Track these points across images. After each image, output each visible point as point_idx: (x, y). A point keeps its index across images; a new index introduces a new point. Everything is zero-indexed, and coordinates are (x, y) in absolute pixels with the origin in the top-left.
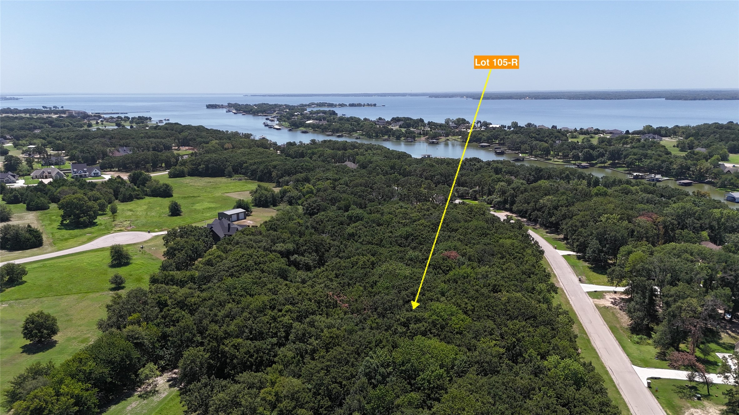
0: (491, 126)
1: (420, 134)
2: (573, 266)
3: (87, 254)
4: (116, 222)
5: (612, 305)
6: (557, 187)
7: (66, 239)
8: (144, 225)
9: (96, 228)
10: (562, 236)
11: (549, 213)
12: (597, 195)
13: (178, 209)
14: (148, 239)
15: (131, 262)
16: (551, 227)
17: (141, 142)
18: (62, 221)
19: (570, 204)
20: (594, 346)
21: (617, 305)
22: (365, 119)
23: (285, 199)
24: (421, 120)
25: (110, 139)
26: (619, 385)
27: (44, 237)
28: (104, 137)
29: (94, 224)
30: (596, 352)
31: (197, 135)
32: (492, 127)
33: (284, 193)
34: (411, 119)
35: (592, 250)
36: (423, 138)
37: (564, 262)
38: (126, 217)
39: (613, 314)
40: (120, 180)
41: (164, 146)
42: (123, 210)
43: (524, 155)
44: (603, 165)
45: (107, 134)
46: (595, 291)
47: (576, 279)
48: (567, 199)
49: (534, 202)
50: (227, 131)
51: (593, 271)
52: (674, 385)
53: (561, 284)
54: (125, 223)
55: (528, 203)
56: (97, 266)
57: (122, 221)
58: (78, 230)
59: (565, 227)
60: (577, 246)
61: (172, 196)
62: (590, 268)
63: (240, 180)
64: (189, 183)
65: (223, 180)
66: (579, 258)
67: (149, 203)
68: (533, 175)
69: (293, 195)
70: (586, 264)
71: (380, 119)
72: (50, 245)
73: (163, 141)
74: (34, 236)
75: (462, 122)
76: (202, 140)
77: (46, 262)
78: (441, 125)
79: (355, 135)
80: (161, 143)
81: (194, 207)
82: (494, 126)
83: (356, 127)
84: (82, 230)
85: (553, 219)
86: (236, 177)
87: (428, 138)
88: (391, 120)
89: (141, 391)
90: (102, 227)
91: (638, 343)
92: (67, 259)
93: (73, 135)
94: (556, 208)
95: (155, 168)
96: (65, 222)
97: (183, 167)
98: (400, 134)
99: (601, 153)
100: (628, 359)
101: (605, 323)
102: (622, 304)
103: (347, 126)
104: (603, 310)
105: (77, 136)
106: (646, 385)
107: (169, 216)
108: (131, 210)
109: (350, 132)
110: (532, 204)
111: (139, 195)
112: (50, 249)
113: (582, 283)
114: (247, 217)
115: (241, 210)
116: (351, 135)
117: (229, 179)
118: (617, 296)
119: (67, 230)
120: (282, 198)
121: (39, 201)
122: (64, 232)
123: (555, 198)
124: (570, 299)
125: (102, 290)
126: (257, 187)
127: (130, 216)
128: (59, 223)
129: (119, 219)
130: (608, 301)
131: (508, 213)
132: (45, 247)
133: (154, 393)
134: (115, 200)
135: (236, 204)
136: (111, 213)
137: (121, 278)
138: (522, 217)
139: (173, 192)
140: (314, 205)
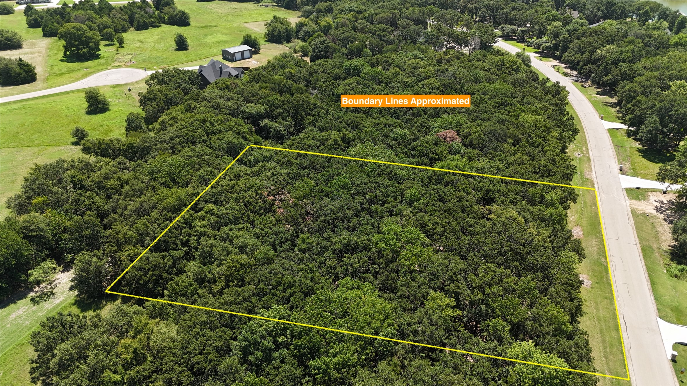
2: (618, 146)
3: (72, 95)
4: (118, 56)
5: (655, 212)
6: (626, 31)
7: (61, 74)
8: (144, 61)
9: (96, 61)
10: (614, 100)
11: (605, 68)
12: (676, 45)
13: (183, 42)
14: (141, 78)
15: (109, 108)
16: (605, 86)
18: (65, 52)
19: (635, 59)
20: (612, 278)
21: (662, 213)
23: (301, 34)
26: (629, 351)
27: (38, 71)
29: (97, 57)
30: (611, 290)
33: (300, 26)
35: (647, 129)
37: (607, 138)
38: (131, 50)
39: (653, 226)
40: (140, 4)
42: (133, 41)
46: (638, 188)
47: (616, 168)
48: (633, 51)
49: (590, 51)
51: (643, 156)
53: (594, 173)
54: (127, 57)
55: (583, 53)
56: (74, 111)
57: (125, 53)
58: (79, 63)
59: (621, 91)
60: (630, 119)
61: (188, 25)
62: (640, 151)
63: (267, 6)
64: (215, 8)
65: (250, 5)
66: (629, 134)
67: (164, 32)
68: (602, 11)
69: (309, 30)
70: (637, 145)
72: (44, 80)
74: (26, 72)
77: (27, 103)
81: (205, 40)
84: (82, 63)
85: (608, 77)
89: (37, 292)
90: (103, 61)
91: (676, 276)
92: (50, 99)
94: (615, 63)
96: (66, 54)
100: (655, 306)
101: (638, 241)
102: (669, 212)
104: (640, 219)
106: (670, 357)
107: (177, 50)
108: (141, 41)
110: (587, 55)
111: (154, 22)
113: (622, 174)
114: (254, 56)
115: (247, 47)
117: (256, 5)
118: (665, 199)
119: (68, 62)
120: (298, 32)
121: (53, 27)
123: (617, 49)
124: (598, 199)
125: (64, 143)
126: (272, 18)
127: (136, 49)
128: (62, 54)
129: (123, 51)
130: (651, 204)
131: (556, 63)
132: (37, 82)
133: (49, 297)
134: (129, 28)
135: (243, 40)
136: (118, 45)
137: (82, 131)
138: (572, 69)
139: (191, 20)
140: (322, 46)
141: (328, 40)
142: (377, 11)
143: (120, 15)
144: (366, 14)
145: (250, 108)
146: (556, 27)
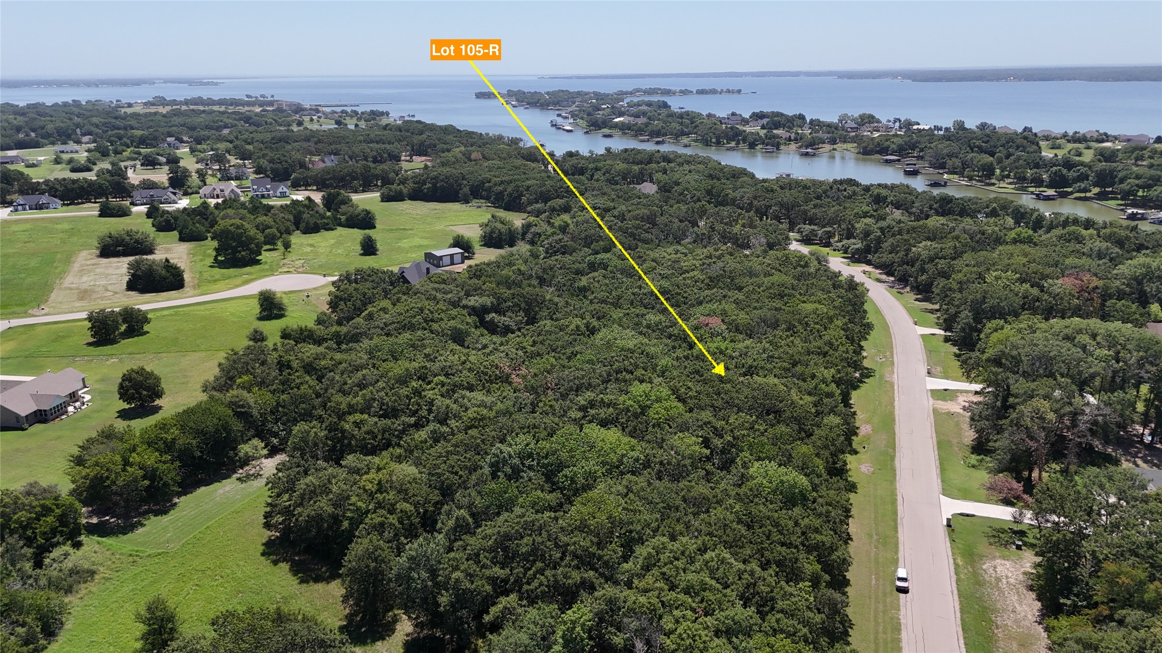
0: (915, 127)
1: (790, 139)
2: (931, 352)
3: (234, 301)
4: (285, 261)
5: (961, 411)
6: (953, 228)
7: (215, 281)
8: (321, 266)
9: (258, 267)
10: (936, 306)
12: (1014, 241)
13: (372, 245)
14: (320, 285)
15: (286, 314)
16: (922, 290)
17: (357, 149)
18: (216, 257)
19: (957, 255)
20: (897, 465)
21: (969, 412)
22: (709, 116)
23: (529, 236)
24: (802, 117)
25: (316, 143)
26: (901, 519)
27: (186, 276)
28: (309, 141)
29: (258, 262)
30: (895, 475)
31: (439, 140)
32: (918, 129)
33: (527, 227)
34: (782, 115)
35: (960, 327)
36: (793, 146)
37: (919, 345)
38: (302, 255)
39: (957, 424)
40: (307, 202)
41: (389, 154)
42: (302, 245)
43: (951, 176)
44: (1083, 195)
45: (313, 137)
46: (946, 390)
47: (923, 371)
48: (955, 247)
49: (905, 250)
50: (487, 134)
51: (959, 360)
52: (990, 527)
53: (895, 376)
54: (297, 262)
55: (897, 253)
56: (241, 317)
57: (294, 258)
58: (235, 269)
59: (936, 291)
61: (375, 227)
62: (957, 355)
63: (480, 207)
64: (406, 209)
65: (456, 206)
66: (946, 339)
67: (340, 236)
69: (540, 231)
70: (955, 350)
71: (733, 114)
72: (194, 287)
73: (388, 147)
74: (172, 274)
75: (868, 120)
76: (445, 147)
77: (181, 309)
78: (829, 125)
79: (685, 140)
80: (385, 150)
81: (399, 244)
82: (921, 127)
83: (687, 128)
84: (238, 270)
85: (924, 277)
86: (475, 202)
87: (801, 147)
88: (751, 117)
89: (242, 474)
90: (266, 267)
91: (973, 466)
92: (209, 306)
93: (268, 136)
94: (931, 260)
95: (367, 187)
96: (219, 258)
97: (401, 186)
98: (755, 140)
99: (1082, 173)
100: (940, 487)
101: (934, 435)
102: (978, 411)
103: (675, 126)
104: (941, 419)
105: (273, 139)
106: (945, 523)
107: (361, 255)
108: (311, 245)
109: (677, 136)
110: (902, 254)
111: (328, 224)
112: (192, 292)
113: (930, 376)
114: (466, 261)
115: (457, 250)
116: (678, 141)
117: (464, 206)
118: (977, 399)
119: (221, 268)
120: (524, 234)
121: (194, 229)
122: (217, 270)
123: (937, 245)
124: (897, 399)
126: (490, 216)
127: (307, 254)
128: (212, 260)
129: (291, 257)
130: (959, 404)
131: (868, 268)
132: (186, 289)
133: (256, 477)
134: (294, 231)
135: (452, 241)
136: (282, 249)
137: (261, 333)
138: (889, 274)
139: (377, 221)
140: (558, 246)
141: (566, 239)
142: (630, 208)
143: (282, 215)
144: (616, 213)
145: (474, 301)
146: (866, 224)
